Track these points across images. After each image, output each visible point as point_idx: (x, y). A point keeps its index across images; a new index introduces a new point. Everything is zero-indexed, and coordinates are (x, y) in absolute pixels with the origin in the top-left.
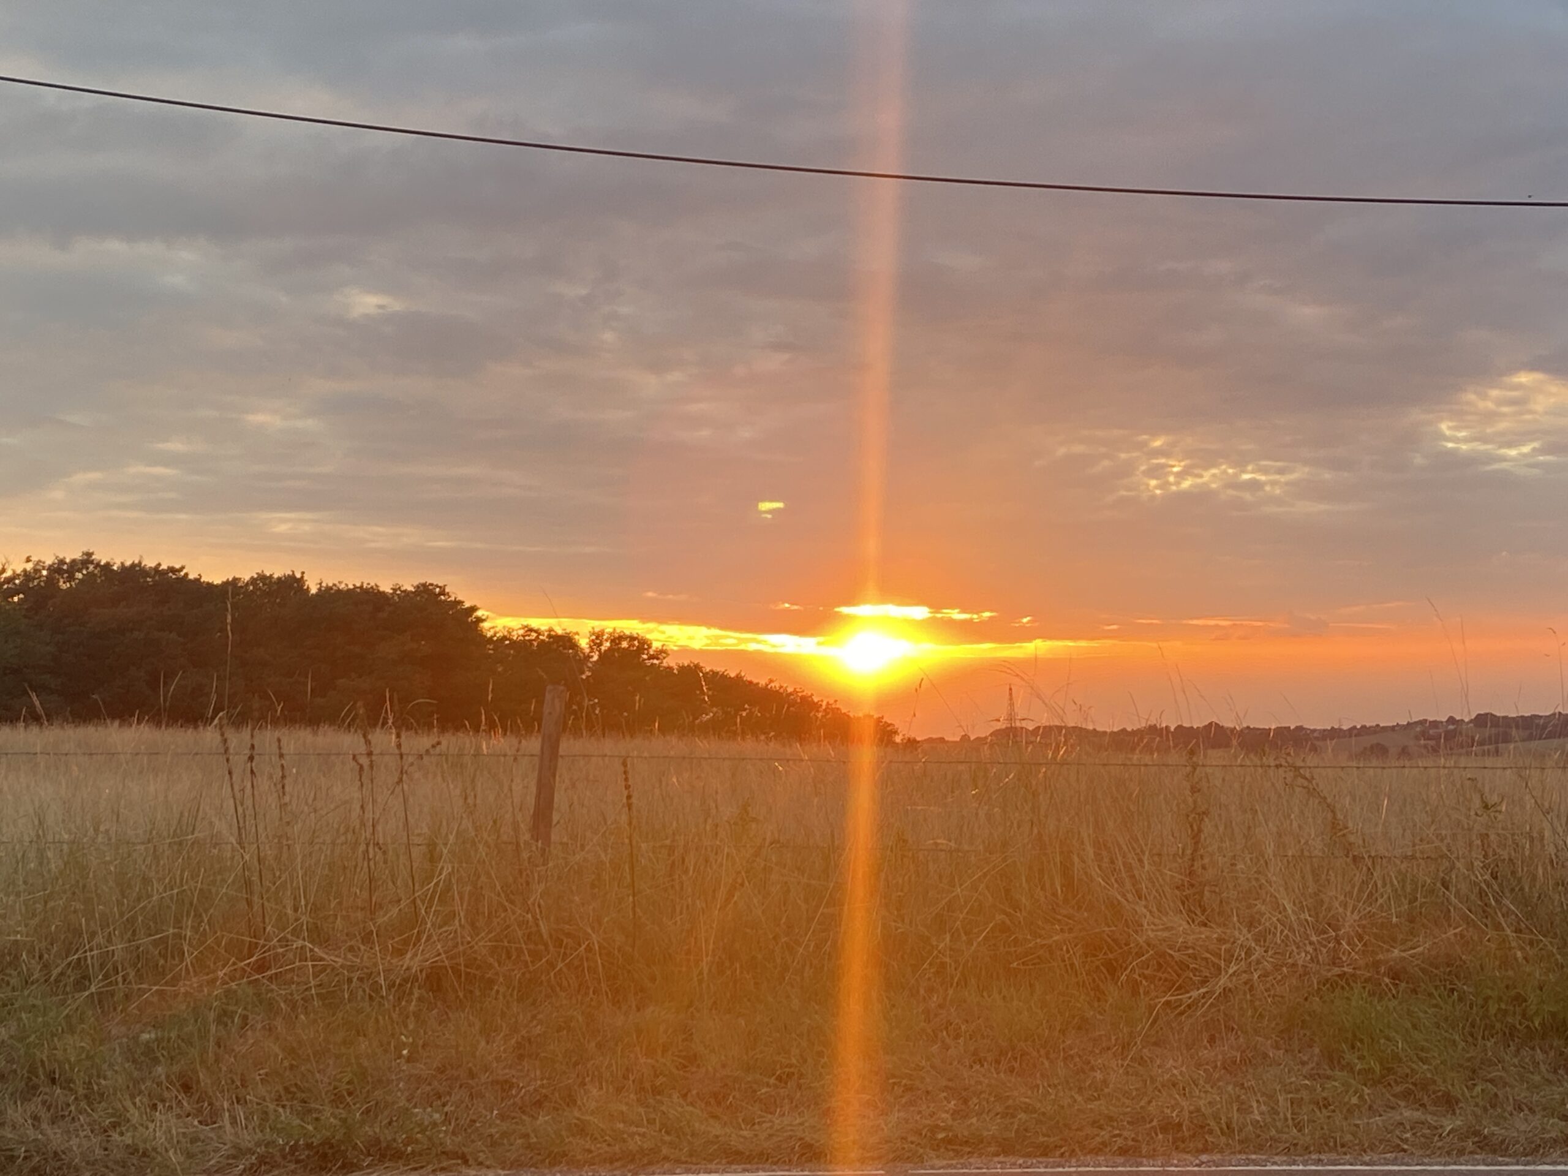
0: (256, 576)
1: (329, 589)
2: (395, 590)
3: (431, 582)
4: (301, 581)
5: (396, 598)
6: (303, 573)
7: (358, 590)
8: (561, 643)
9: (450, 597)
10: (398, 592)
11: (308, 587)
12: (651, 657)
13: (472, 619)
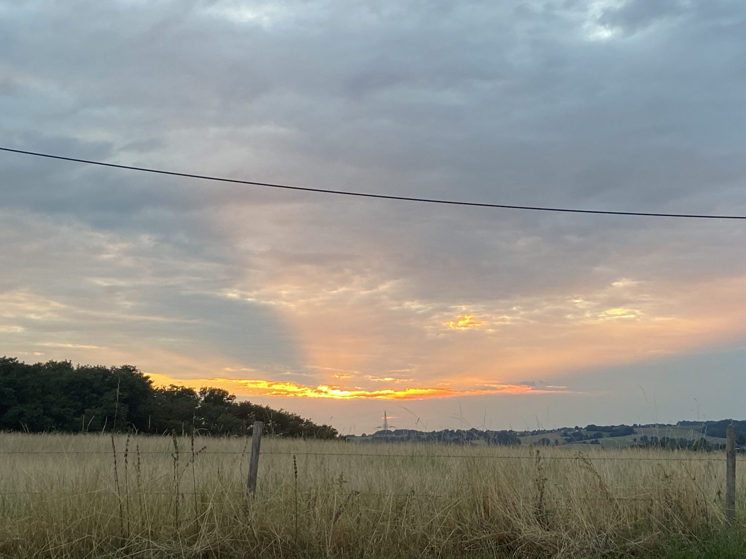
0: (49, 362)
1: (82, 368)
2: (112, 368)
3: (129, 365)
4: (69, 364)
5: (113, 372)
6: (70, 361)
7: (96, 369)
8: (187, 393)
9: (137, 371)
10: (114, 369)
11: (73, 367)
12: (228, 399)
13: (148, 381)
